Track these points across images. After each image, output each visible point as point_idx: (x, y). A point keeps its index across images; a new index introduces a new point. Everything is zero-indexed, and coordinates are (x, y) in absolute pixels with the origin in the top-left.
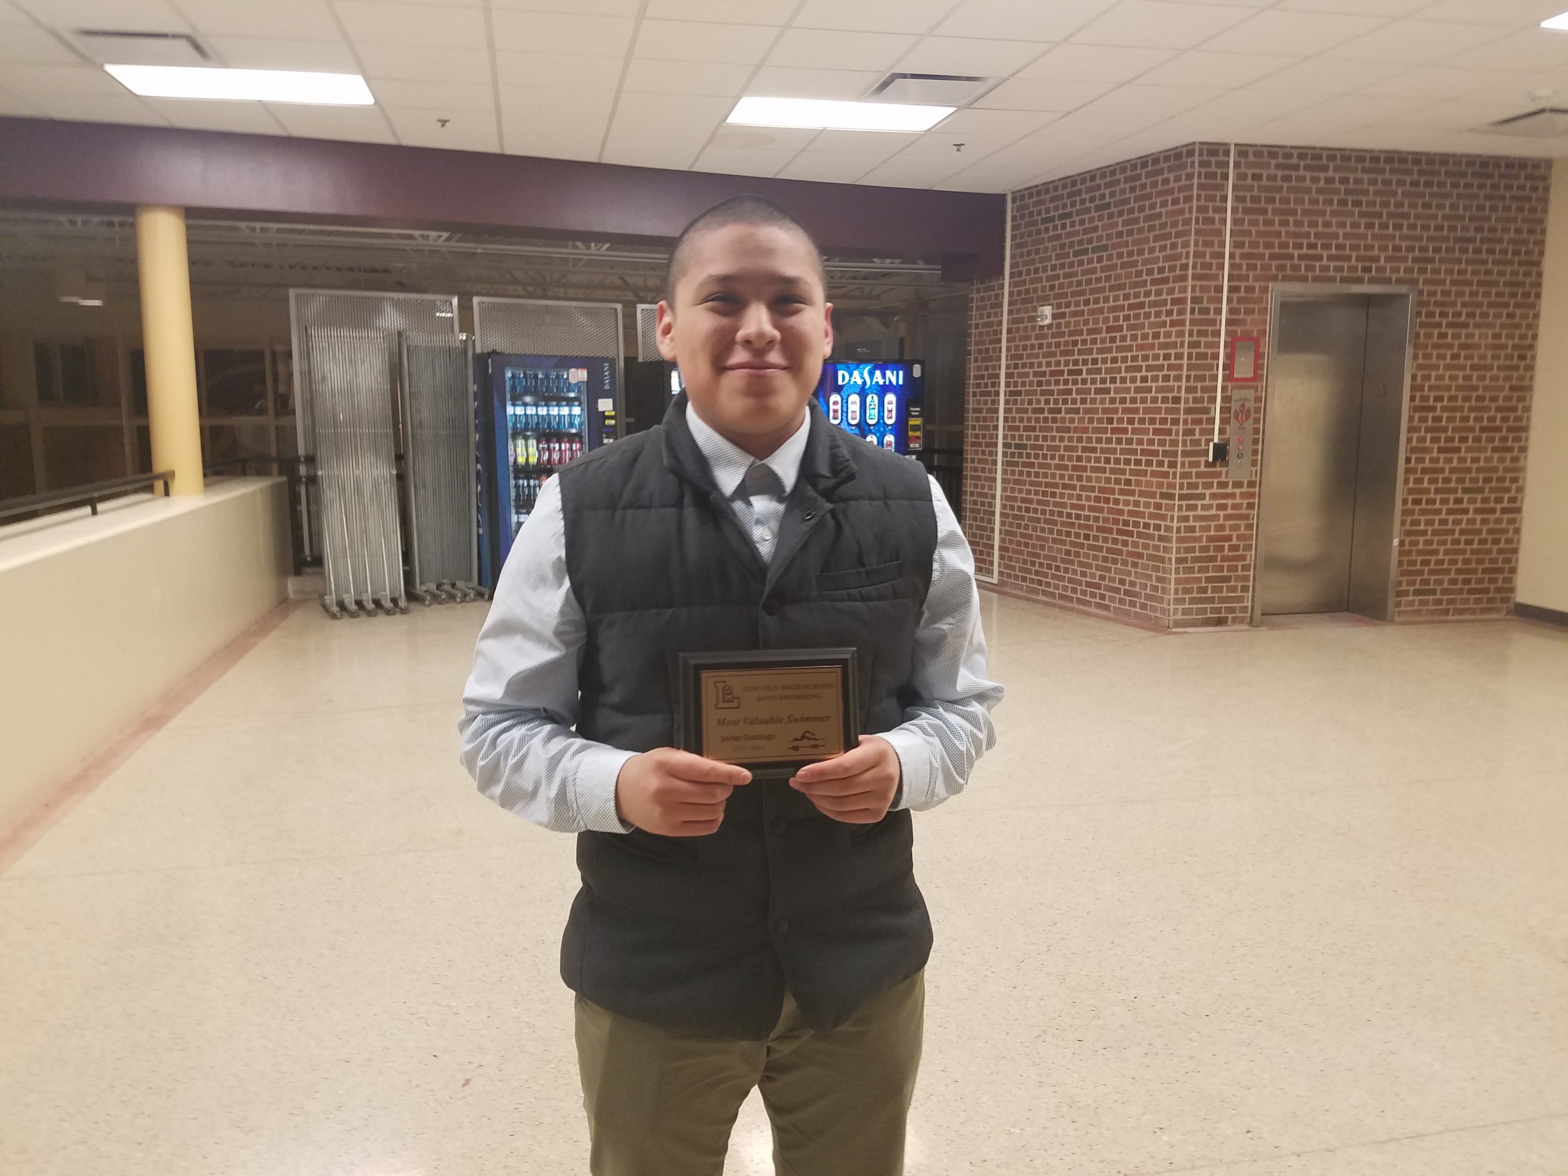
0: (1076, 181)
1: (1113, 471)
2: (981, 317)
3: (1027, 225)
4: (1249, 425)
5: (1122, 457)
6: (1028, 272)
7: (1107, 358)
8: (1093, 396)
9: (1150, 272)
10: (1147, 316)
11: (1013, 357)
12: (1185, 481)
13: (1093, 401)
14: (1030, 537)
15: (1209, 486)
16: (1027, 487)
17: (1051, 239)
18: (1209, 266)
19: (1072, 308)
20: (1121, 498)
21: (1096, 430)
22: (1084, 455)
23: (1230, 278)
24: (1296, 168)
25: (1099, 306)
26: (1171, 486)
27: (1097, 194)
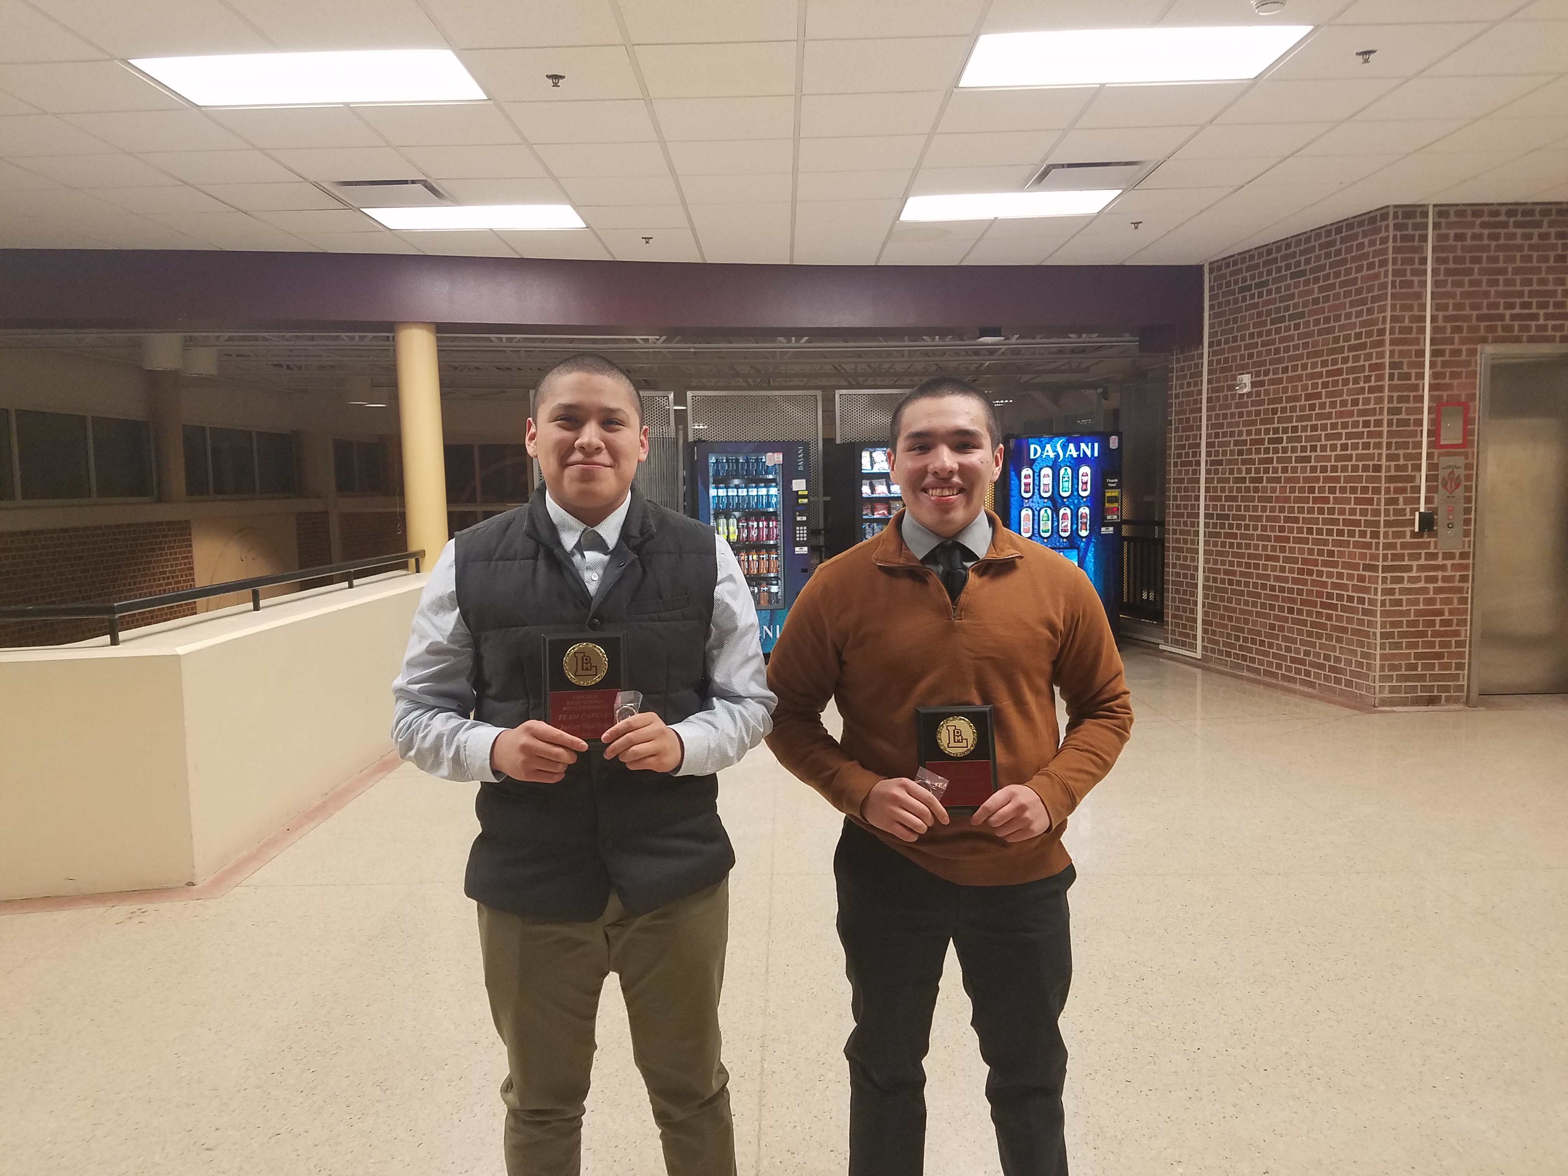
0: (1272, 249)
1: (1316, 542)
2: (1181, 386)
3: (1225, 294)
4: (1460, 493)
5: (1325, 527)
6: (1227, 341)
7: (1307, 426)
8: (1294, 464)
9: (1347, 338)
10: (1346, 382)
11: (1213, 427)
12: (1390, 552)
13: (1294, 470)
14: (1234, 610)
15: (1418, 557)
16: (1230, 558)
17: (1248, 308)
18: (1409, 330)
19: (1271, 376)
20: (1324, 569)
21: (1298, 500)
22: (1286, 525)
23: (1433, 341)
24: (1505, 225)
25: (1297, 373)
26: (1375, 557)
27: (1293, 261)
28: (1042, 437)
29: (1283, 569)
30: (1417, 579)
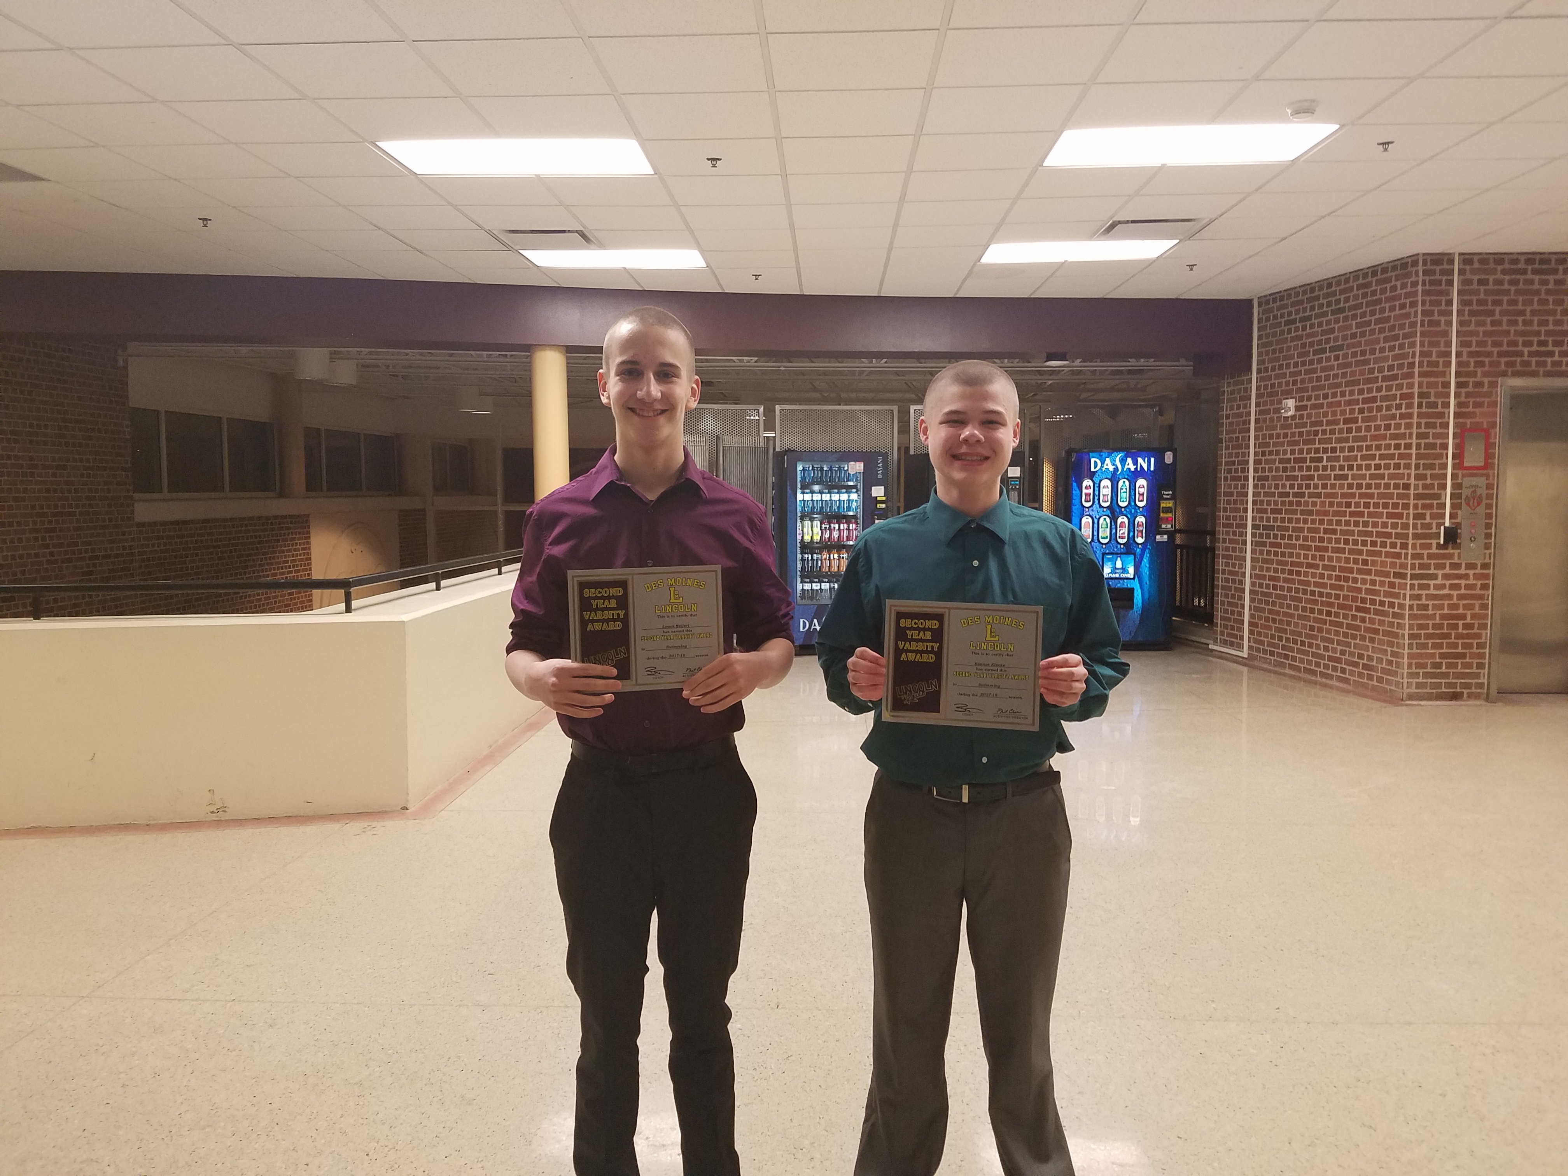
0: (1316, 287)
1: (1351, 551)
2: (1232, 408)
3: (1272, 326)
4: (1481, 510)
5: (1360, 539)
6: (1273, 369)
7: (1345, 447)
8: (1333, 481)
9: (1381, 370)
10: (1379, 409)
11: (1261, 445)
12: (1417, 562)
13: (1333, 486)
14: (1278, 613)
15: (1442, 566)
16: (1274, 565)
17: (1293, 339)
18: (1437, 364)
19: (1313, 401)
20: (1359, 576)
21: (1336, 513)
22: (1326, 536)
23: (1458, 374)
24: (1524, 272)
25: (1336, 400)
26: (1403, 566)
27: (1333, 299)
28: (1101, 452)
29: (1322, 576)
30: (1443, 587)
